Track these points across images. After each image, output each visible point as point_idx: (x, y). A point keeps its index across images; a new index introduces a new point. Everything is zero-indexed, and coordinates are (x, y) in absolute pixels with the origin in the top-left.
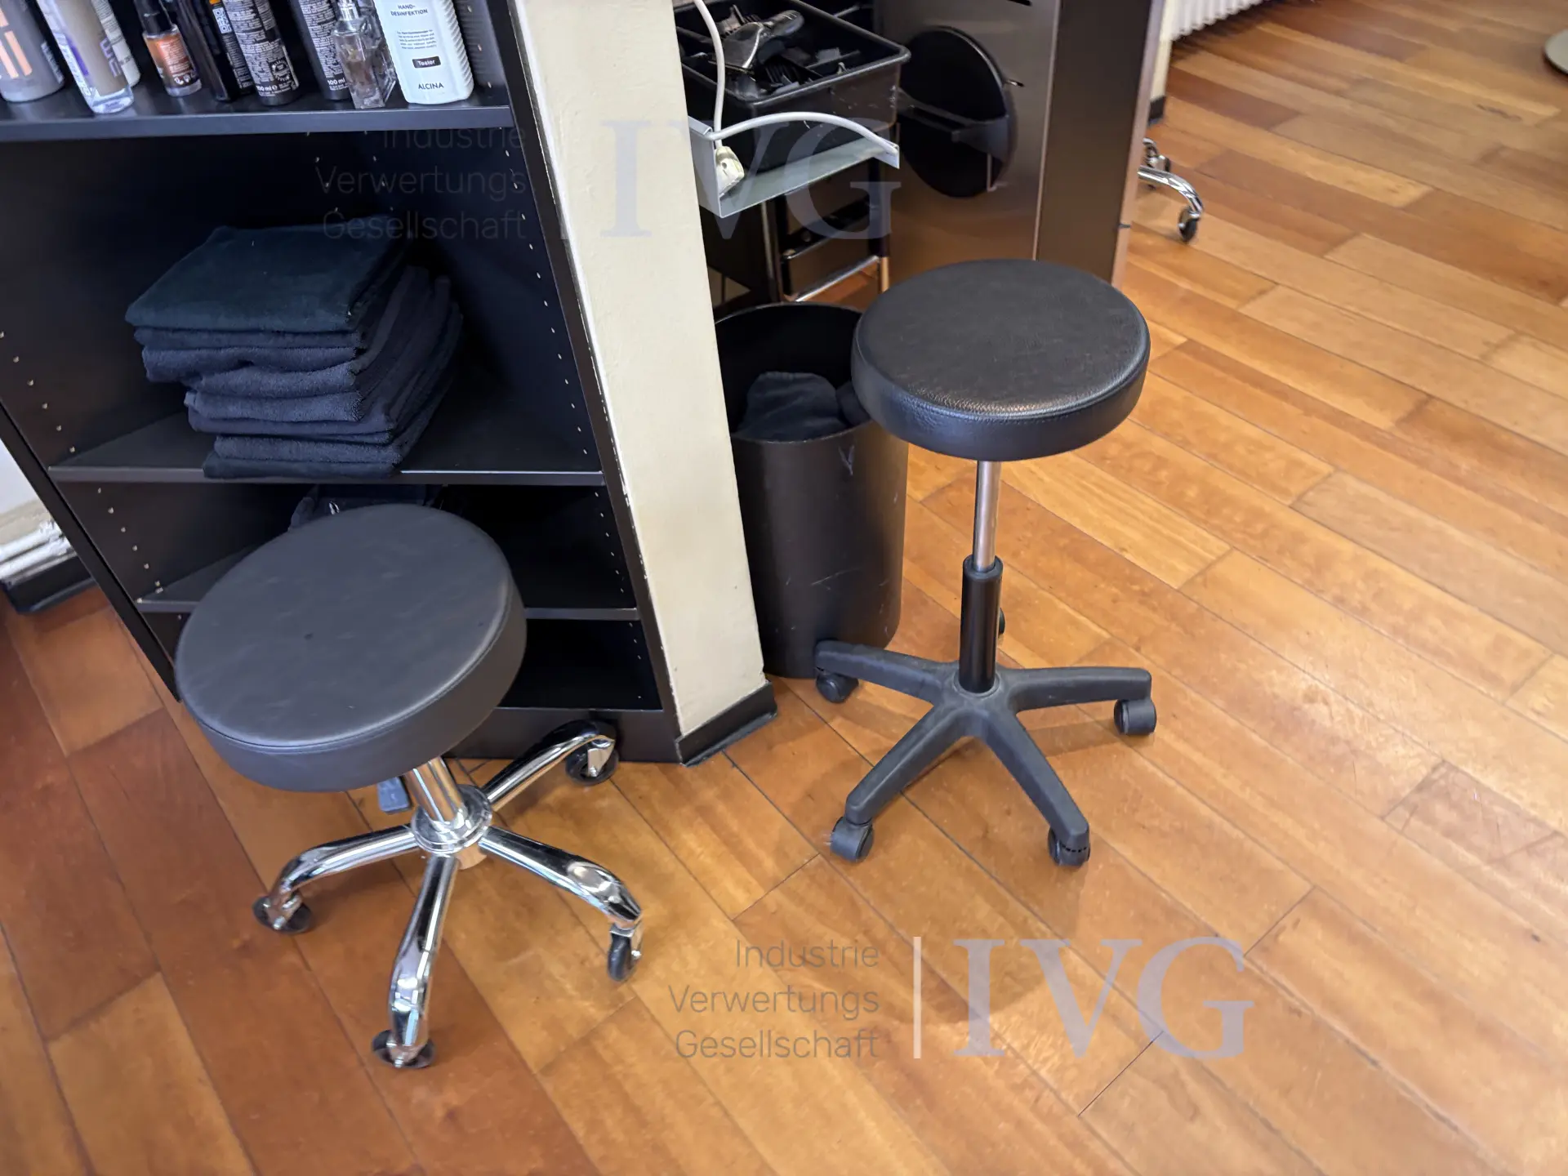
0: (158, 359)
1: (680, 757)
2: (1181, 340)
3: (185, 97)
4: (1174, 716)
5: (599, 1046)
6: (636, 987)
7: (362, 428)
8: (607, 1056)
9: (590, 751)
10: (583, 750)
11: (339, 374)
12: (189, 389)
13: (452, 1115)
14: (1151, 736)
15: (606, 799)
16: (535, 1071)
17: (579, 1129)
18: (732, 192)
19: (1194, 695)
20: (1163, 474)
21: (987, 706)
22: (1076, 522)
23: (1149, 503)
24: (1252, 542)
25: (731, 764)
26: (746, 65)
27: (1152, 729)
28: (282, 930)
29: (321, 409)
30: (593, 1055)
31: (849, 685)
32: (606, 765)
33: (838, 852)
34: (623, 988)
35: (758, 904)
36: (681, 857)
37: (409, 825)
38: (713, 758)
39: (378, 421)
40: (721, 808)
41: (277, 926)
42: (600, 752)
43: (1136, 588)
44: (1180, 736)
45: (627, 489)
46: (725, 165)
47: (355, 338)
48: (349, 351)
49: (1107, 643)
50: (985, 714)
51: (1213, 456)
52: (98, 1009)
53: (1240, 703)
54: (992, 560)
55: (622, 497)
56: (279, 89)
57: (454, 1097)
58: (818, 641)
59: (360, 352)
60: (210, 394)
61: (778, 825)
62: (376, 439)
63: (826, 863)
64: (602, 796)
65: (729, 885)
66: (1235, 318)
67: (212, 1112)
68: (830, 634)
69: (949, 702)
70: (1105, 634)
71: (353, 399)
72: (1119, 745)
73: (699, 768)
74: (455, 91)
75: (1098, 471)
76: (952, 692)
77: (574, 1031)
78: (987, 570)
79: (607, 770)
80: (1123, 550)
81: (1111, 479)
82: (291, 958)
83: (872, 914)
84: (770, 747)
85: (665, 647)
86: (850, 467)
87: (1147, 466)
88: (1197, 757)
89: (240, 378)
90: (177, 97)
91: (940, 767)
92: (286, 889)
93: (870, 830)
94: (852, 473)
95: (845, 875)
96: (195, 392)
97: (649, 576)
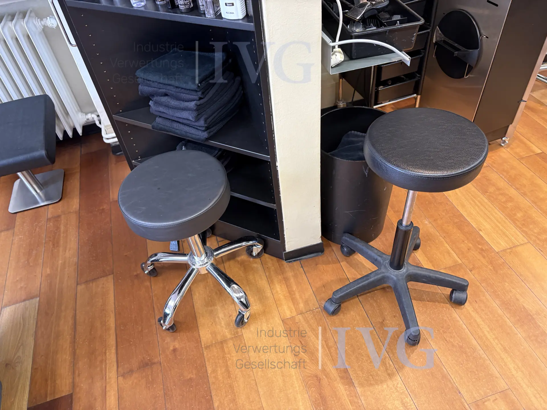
0: (143, 89)
1: (284, 258)
2: (540, 151)
3: (160, 5)
4: (476, 301)
5: (225, 345)
6: (243, 331)
7: (197, 124)
8: (226, 350)
9: (254, 247)
10: (252, 246)
11: (192, 105)
12: (151, 100)
13: (175, 350)
14: (463, 306)
15: (257, 264)
16: (203, 346)
17: (209, 370)
18: (338, 65)
19: (488, 296)
20: (510, 205)
21: (397, 276)
22: (465, 214)
23: (499, 215)
24: (538, 242)
25: (301, 266)
26: (358, 18)
27: (464, 304)
28: (147, 274)
29: (185, 115)
30: (222, 348)
31: (351, 252)
32: (259, 253)
33: (325, 309)
34: (239, 330)
35: (292, 318)
36: (273, 293)
37: (188, 254)
38: (295, 262)
39: (202, 122)
40: (292, 280)
41: (146, 272)
42: (257, 249)
43: (480, 247)
44: (475, 310)
45: (278, 164)
46: (336, 55)
47: (200, 93)
48: (196, 97)
49: (460, 265)
50: (395, 278)
51: (535, 203)
52: (94, 280)
53: (506, 305)
54: (409, 223)
55: (275, 167)
56: (185, 7)
57: (177, 345)
58: (345, 232)
59: (200, 99)
60: (156, 103)
61: (309, 293)
62: (201, 128)
63: (321, 313)
64: (256, 263)
65: (285, 307)
67: (112, 322)
68: (350, 232)
69: (383, 270)
70: (460, 262)
71: (195, 114)
72: (448, 305)
73: (290, 264)
74: (238, 16)
75: (482, 196)
76: (385, 267)
77: (219, 338)
78: (407, 226)
79: (259, 255)
80: (481, 230)
81: (486, 201)
82: (148, 283)
83: (330, 335)
84: (317, 265)
85: (284, 220)
86: (366, 174)
87: (504, 200)
88: (479, 320)
89: (164, 99)
90: (158, 5)
91: (376, 291)
92: (149, 262)
93: (340, 306)
94: (367, 176)
95: (326, 318)
96: (153, 101)
97: (282, 195)
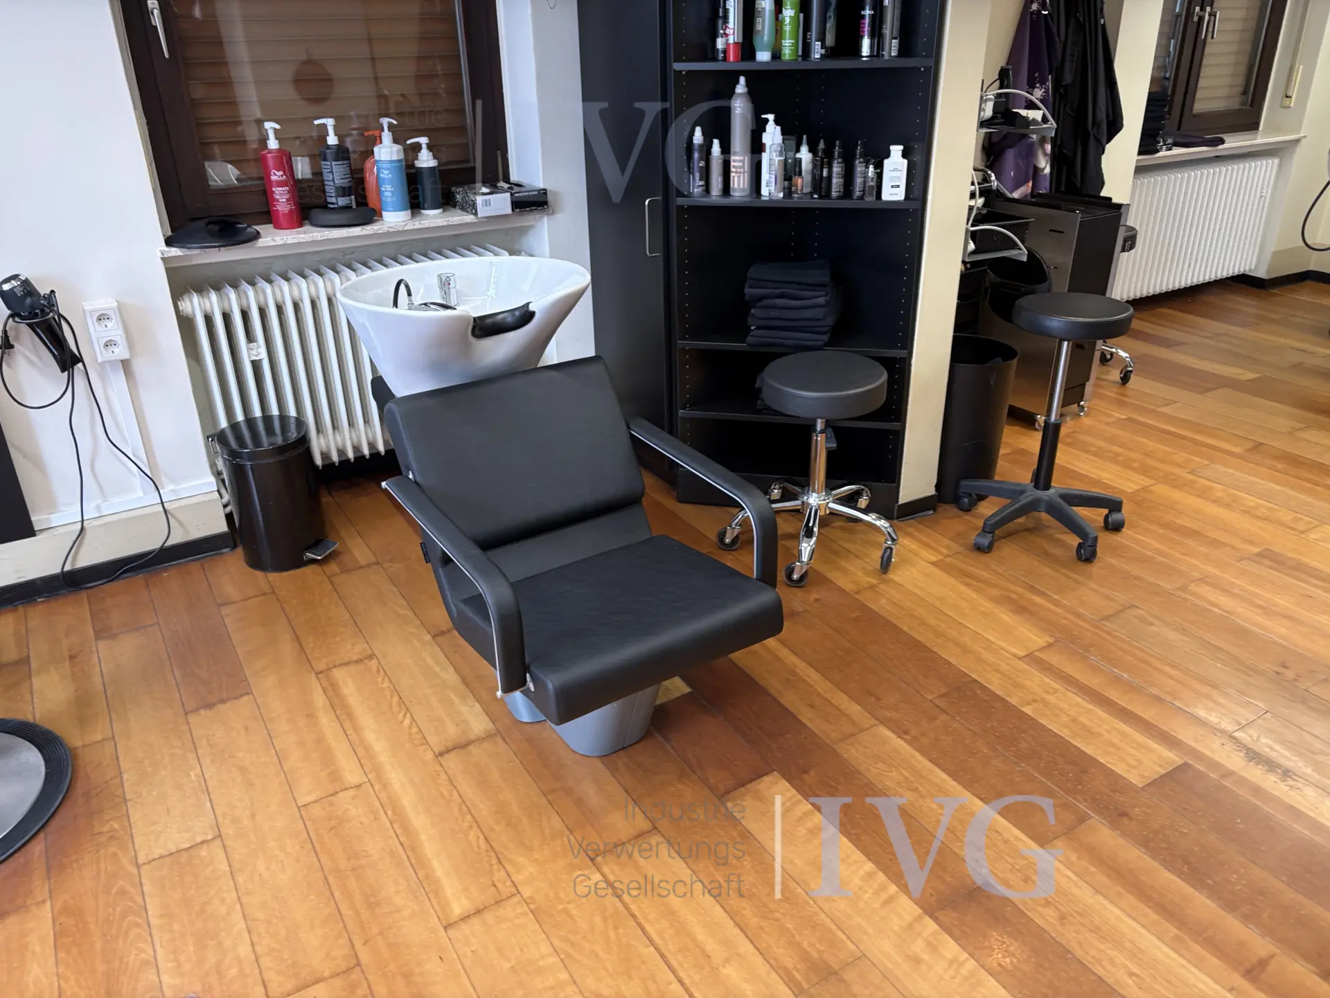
0: (749, 293)
1: (895, 515)
2: (1124, 418)
5: (877, 588)
6: (891, 576)
7: (822, 323)
8: (881, 591)
9: (860, 499)
10: (859, 494)
11: (820, 301)
12: (755, 306)
14: (1121, 531)
16: (850, 592)
17: (875, 608)
19: (1142, 521)
21: (1047, 496)
23: (1114, 466)
24: (1167, 481)
25: (919, 523)
27: (1122, 527)
29: (809, 313)
30: (875, 591)
31: (973, 502)
33: (978, 548)
34: (886, 575)
35: (941, 560)
38: (909, 520)
39: (829, 321)
41: (726, 542)
42: (864, 501)
45: (913, 362)
47: (830, 287)
48: (827, 292)
50: (1046, 499)
51: (1146, 455)
53: (1167, 527)
55: (910, 365)
56: (838, 195)
57: (816, 596)
58: (960, 480)
60: (762, 308)
61: (946, 541)
62: (823, 329)
65: (926, 554)
66: (1153, 411)
69: (1030, 493)
73: (905, 522)
74: (898, 197)
77: (864, 585)
83: (995, 567)
84: (936, 520)
85: (905, 447)
86: (992, 383)
88: (1144, 539)
89: (779, 301)
93: (995, 537)
95: (981, 557)
96: (757, 308)
97: (910, 407)
